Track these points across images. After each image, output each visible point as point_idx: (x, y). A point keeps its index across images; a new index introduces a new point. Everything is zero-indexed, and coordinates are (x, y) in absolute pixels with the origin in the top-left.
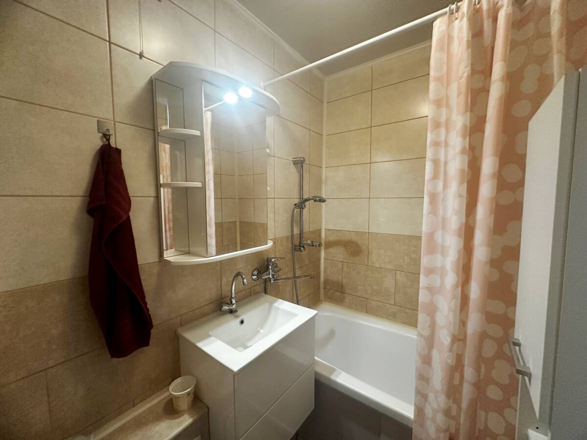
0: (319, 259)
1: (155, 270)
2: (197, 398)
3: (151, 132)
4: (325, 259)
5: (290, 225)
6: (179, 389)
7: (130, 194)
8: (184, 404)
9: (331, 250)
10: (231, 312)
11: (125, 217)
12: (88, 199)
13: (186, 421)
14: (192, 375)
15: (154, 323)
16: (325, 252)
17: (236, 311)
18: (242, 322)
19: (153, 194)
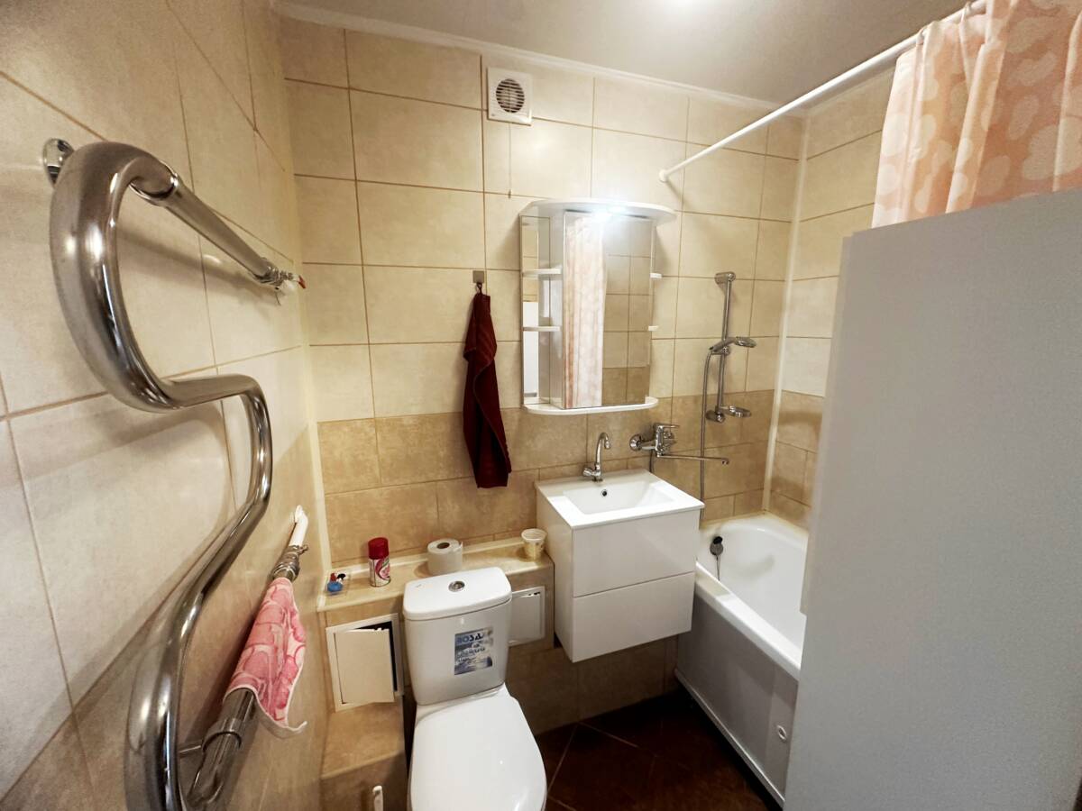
0: (766, 442)
1: (516, 416)
2: (545, 554)
4: (776, 441)
7: (497, 339)
8: (534, 552)
9: (790, 428)
10: (595, 479)
11: (489, 363)
15: (514, 468)
16: (778, 431)
17: (601, 480)
18: (605, 494)
19: (517, 338)
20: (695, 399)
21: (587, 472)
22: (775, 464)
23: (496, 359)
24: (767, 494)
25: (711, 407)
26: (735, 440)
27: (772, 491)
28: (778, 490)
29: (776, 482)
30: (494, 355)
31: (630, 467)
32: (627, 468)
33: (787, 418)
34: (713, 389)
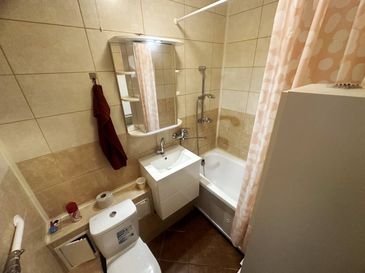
0: (216, 126)
1: (125, 137)
2: (147, 185)
3: (114, 72)
4: (219, 125)
5: (196, 108)
6: (140, 181)
7: (109, 106)
8: (142, 187)
9: (223, 121)
10: (161, 153)
11: (108, 119)
12: (93, 110)
13: (142, 192)
14: (145, 177)
15: (128, 157)
16: (220, 122)
17: (164, 153)
18: (166, 159)
19: (119, 103)
20: (194, 115)
21: (159, 152)
22: (219, 132)
23: (111, 116)
24: (216, 142)
25: (200, 117)
26: (207, 127)
27: (218, 141)
28: (220, 141)
29: (219, 138)
30: (110, 114)
31: (173, 145)
32: (172, 145)
33: (222, 118)
34: (200, 111)
